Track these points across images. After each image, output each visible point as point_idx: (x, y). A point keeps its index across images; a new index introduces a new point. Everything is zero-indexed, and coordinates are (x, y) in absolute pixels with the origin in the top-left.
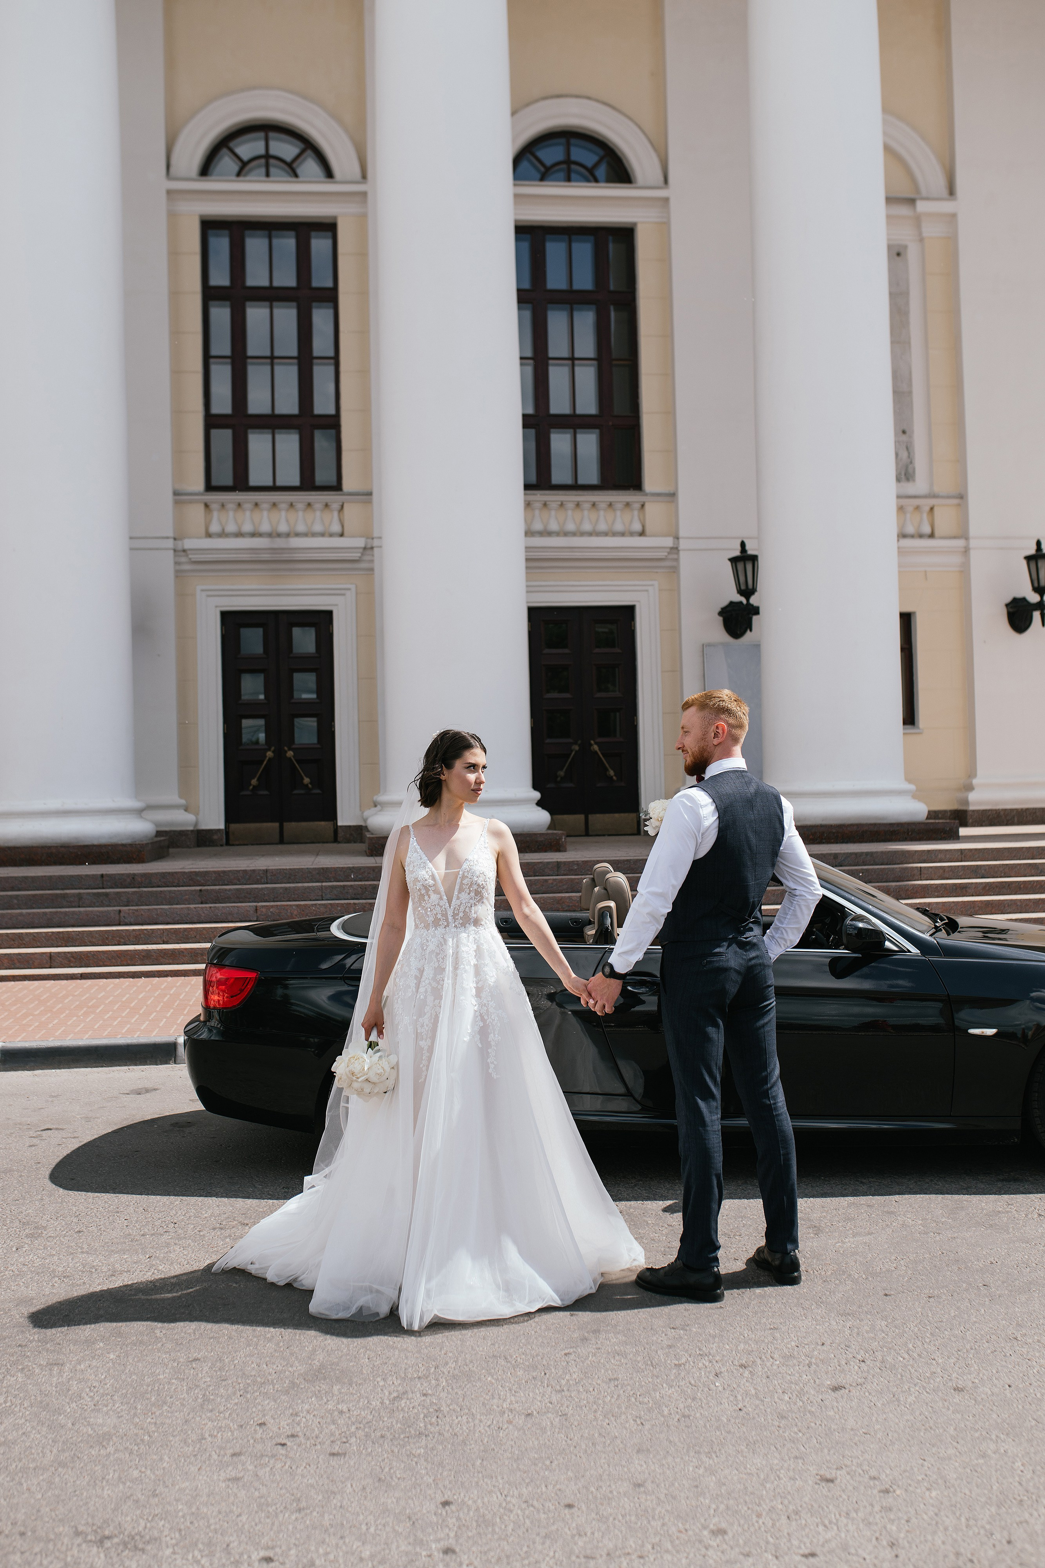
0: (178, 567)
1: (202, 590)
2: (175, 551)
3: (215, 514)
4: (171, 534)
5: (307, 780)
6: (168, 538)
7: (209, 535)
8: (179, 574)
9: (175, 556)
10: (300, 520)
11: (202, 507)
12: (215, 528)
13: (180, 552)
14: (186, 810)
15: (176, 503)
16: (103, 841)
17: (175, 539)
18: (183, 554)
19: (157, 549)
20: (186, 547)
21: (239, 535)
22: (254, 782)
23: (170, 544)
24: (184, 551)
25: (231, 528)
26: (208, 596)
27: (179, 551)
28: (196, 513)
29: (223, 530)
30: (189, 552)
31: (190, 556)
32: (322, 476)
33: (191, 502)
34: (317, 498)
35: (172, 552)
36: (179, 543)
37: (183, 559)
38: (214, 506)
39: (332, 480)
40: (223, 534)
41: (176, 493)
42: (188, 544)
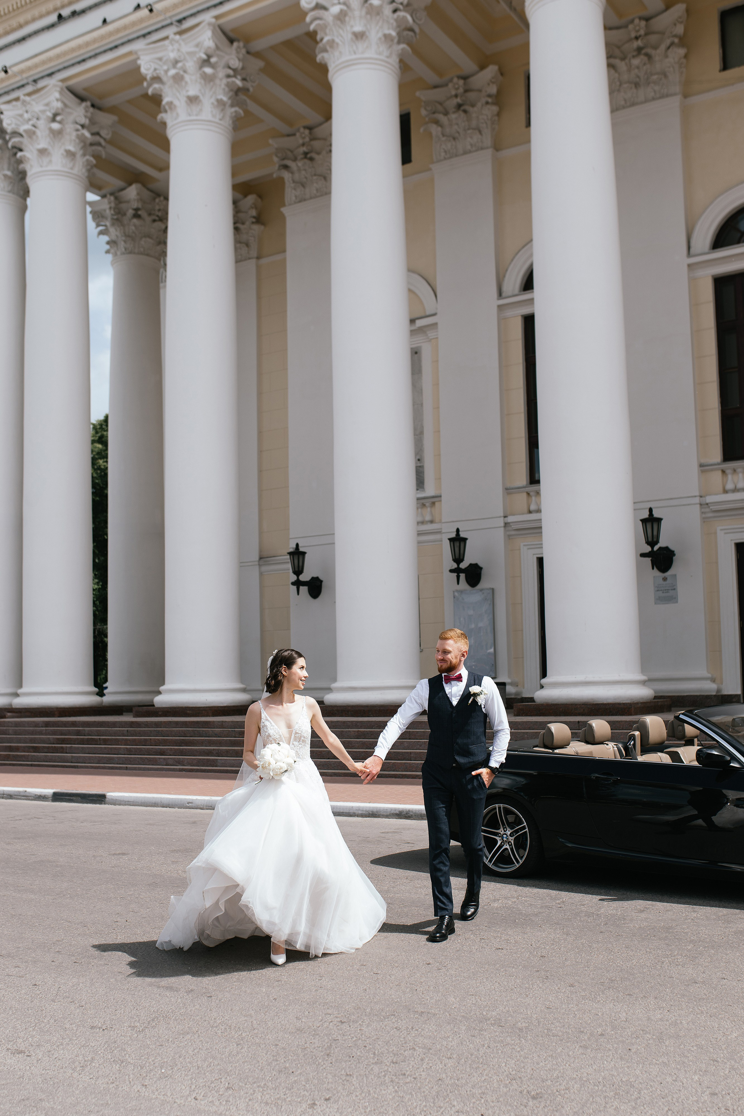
0: (704, 516)
1: (721, 530)
2: (701, 505)
3: (730, 477)
4: (697, 493)
6: (695, 496)
7: (725, 492)
8: (704, 520)
9: (701, 508)
11: (720, 473)
12: (730, 486)
14: (712, 681)
15: (703, 471)
16: (610, 701)
17: (701, 497)
18: (706, 506)
19: (689, 505)
20: (708, 501)
23: (697, 500)
24: (707, 504)
26: (725, 533)
27: (705, 504)
28: (716, 477)
29: (736, 487)
30: (709, 505)
31: (711, 507)
33: (712, 470)
35: (698, 506)
36: (703, 499)
37: (707, 510)
38: (728, 471)
40: (735, 490)
41: (701, 465)
42: (709, 499)
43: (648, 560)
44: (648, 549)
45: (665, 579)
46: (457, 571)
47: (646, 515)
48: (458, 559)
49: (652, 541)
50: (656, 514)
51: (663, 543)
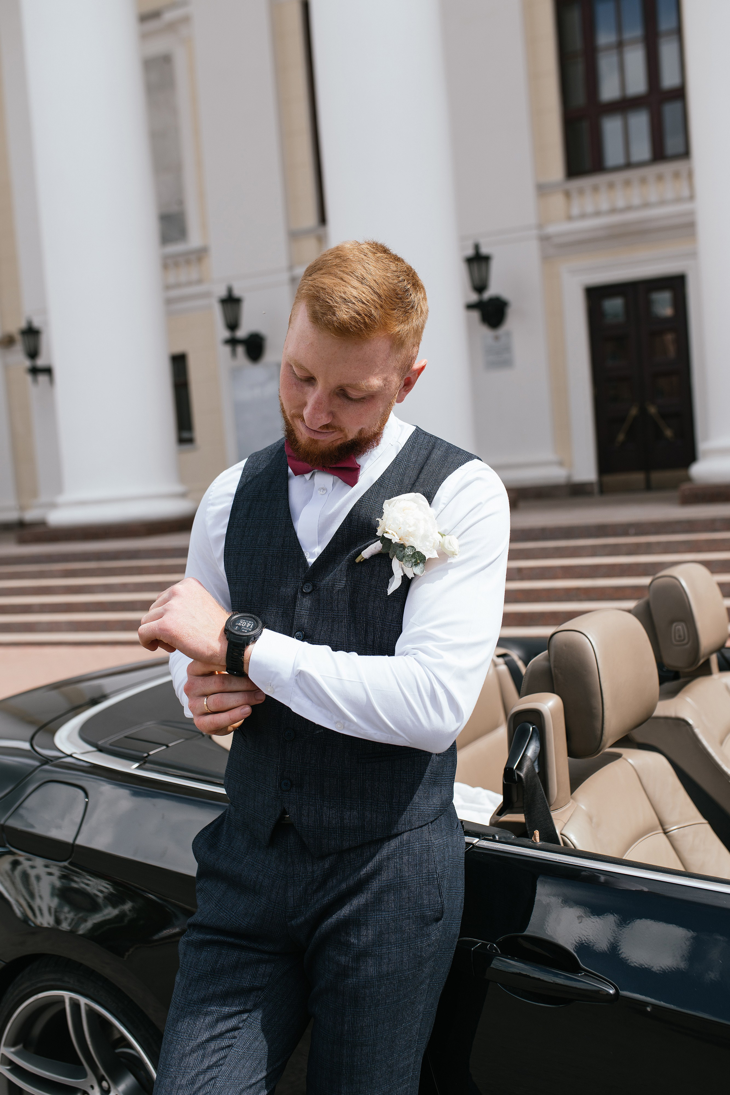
0: (544, 253)
1: (567, 271)
2: (540, 238)
3: (575, 200)
4: (534, 223)
5: (669, 433)
6: (532, 227)
7: (570, 218)
8: (546, 259)
9: (540, 243)
10: (653, 192)
11: (562, 195)
12: (575, 211)
13: (544, 239)
14: (561, 464)
15: (541, 195)
17: (540, 227)
18: (547, 239)
19: (523, 238)
20: (549, 233)
21: (597, 214)
22: (621, 437)
23: (535, 232)
24: (548, 237)
25: (589, 208)
26: (572, 275)
28: (558, 201)
29: (583, 212)
30: (551, 237)
31: (554, 241)
32: (672, 145)
33: (553, 192)
34: (666, 168)
35: (537, 240)
36: (543, 229)
37: (548, 245)
38: (572, 193)
39: (681, 149)
40: (583, 216)
41: (539, 187)
42: (552, 229)
43: (475, 315)
44: (474, 297)
45: (497, 338)
46: (232, 342)
47: (470, 252)
48: (233, 325)
49: (480, 287)
50: (484, 250)
51: (493, 290)
